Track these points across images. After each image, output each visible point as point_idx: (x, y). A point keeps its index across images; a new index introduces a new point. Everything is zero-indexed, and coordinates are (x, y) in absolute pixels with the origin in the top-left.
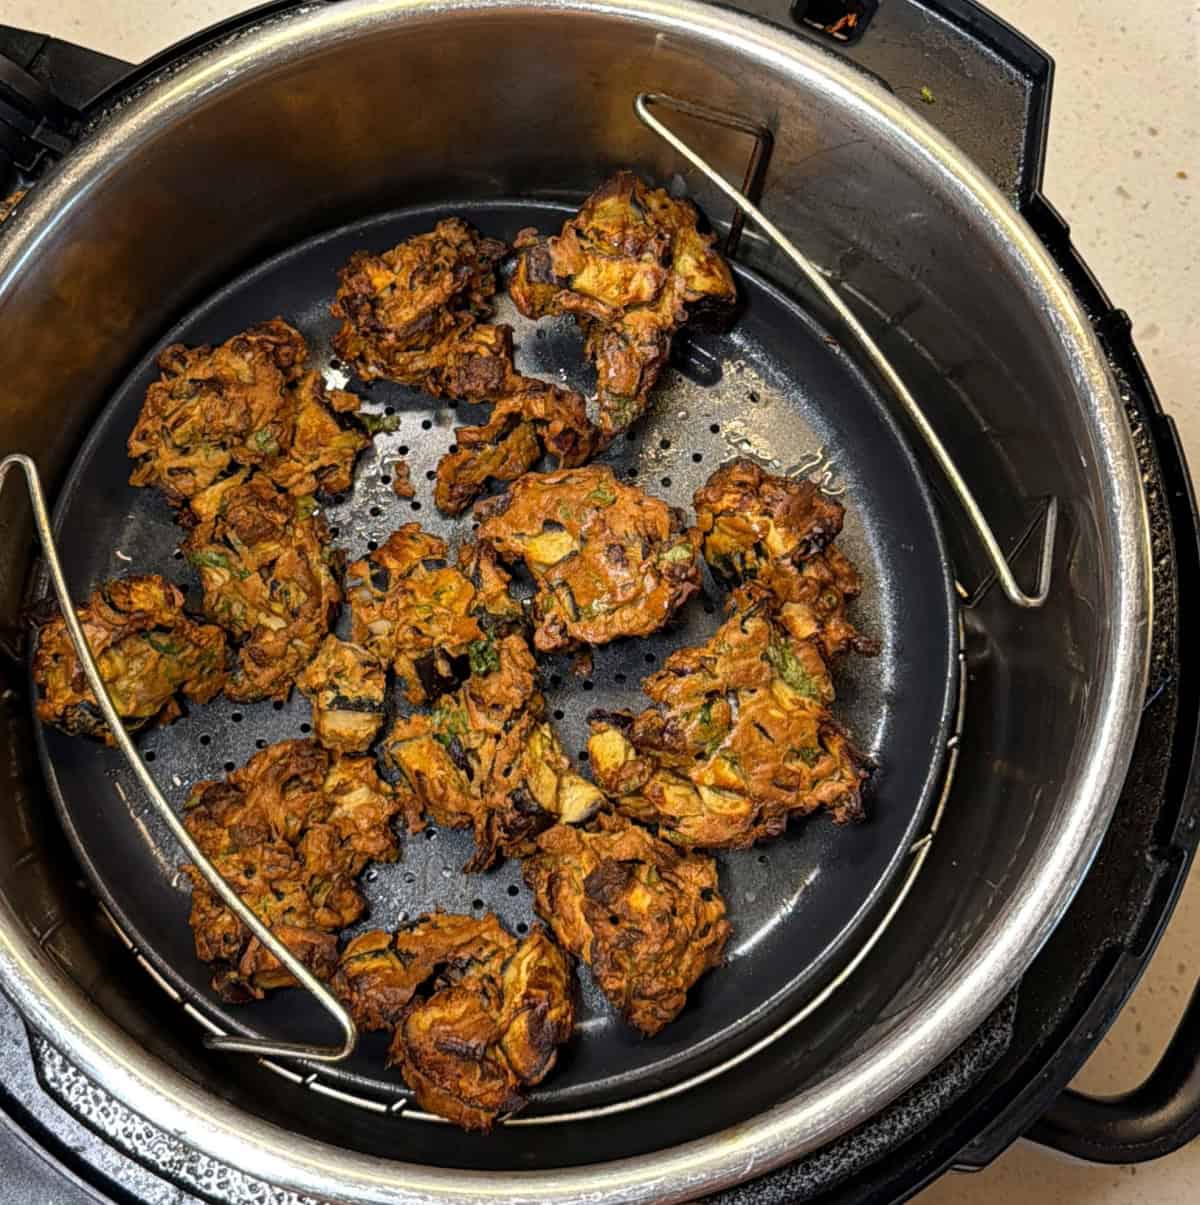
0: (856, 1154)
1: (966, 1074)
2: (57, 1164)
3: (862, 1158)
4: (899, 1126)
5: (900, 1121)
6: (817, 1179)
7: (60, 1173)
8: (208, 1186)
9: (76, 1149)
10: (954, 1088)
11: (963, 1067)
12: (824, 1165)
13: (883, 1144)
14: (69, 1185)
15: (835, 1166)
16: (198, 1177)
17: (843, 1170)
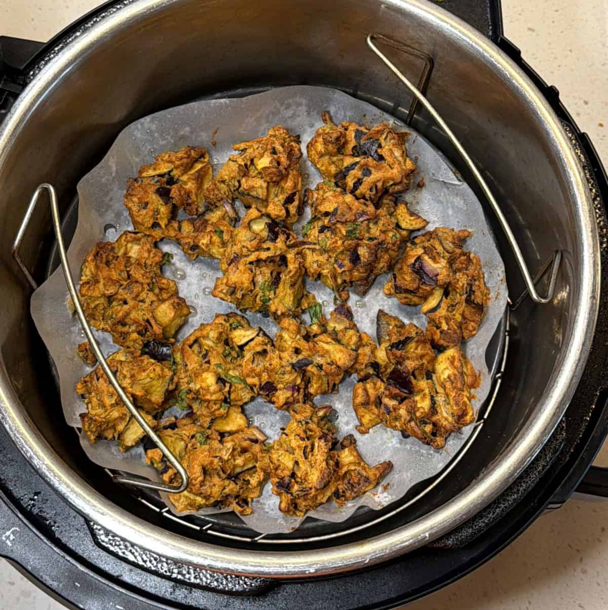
0: (503, 506)
1: (548, 459)
2: (110, 584)
3: (506, 507)
4: (521, 489)
5: (521, 486)
6: (486, 521)
7: (113, 588)
8: (189, 579)
9: (118, 576)
10: (544, 467)
11: (546, 455)
12: (489, 514)
13: (515, 499)
14: (118, 593)
15: (494, 513)
16: (184, 575)
17: (498, 514)
